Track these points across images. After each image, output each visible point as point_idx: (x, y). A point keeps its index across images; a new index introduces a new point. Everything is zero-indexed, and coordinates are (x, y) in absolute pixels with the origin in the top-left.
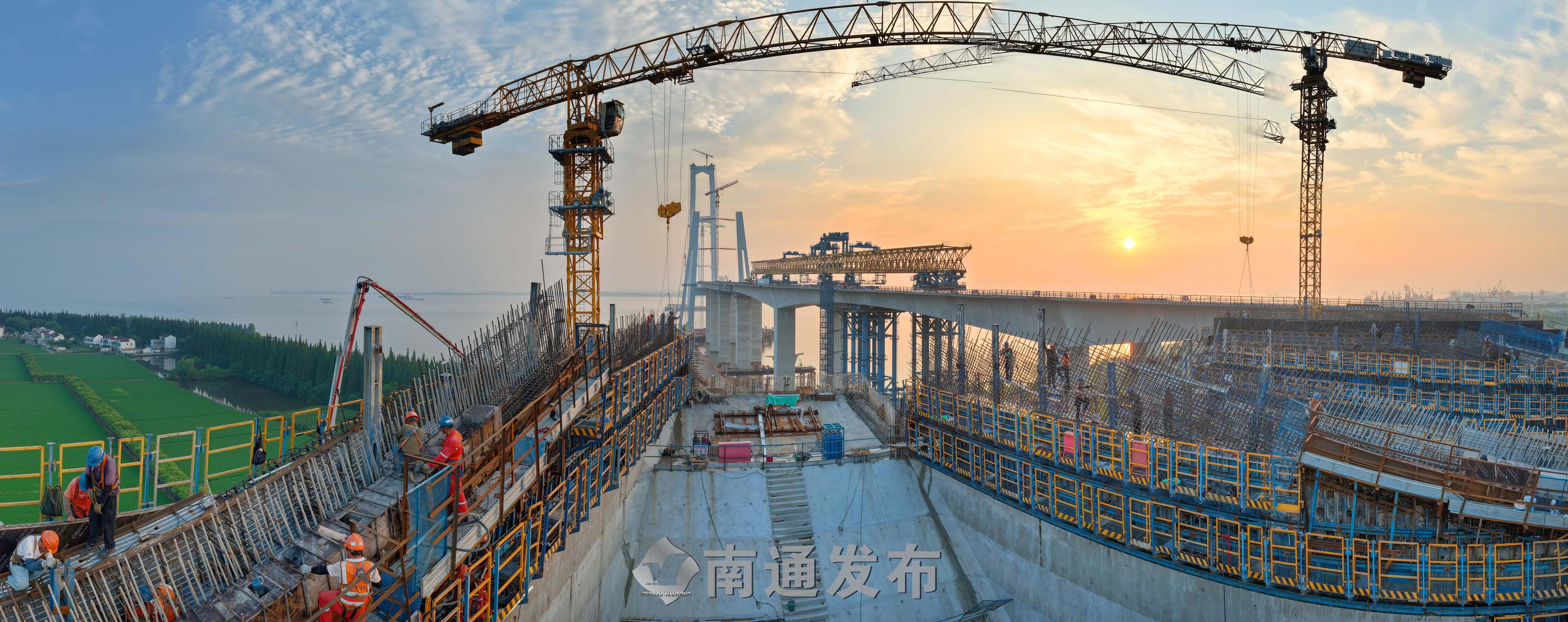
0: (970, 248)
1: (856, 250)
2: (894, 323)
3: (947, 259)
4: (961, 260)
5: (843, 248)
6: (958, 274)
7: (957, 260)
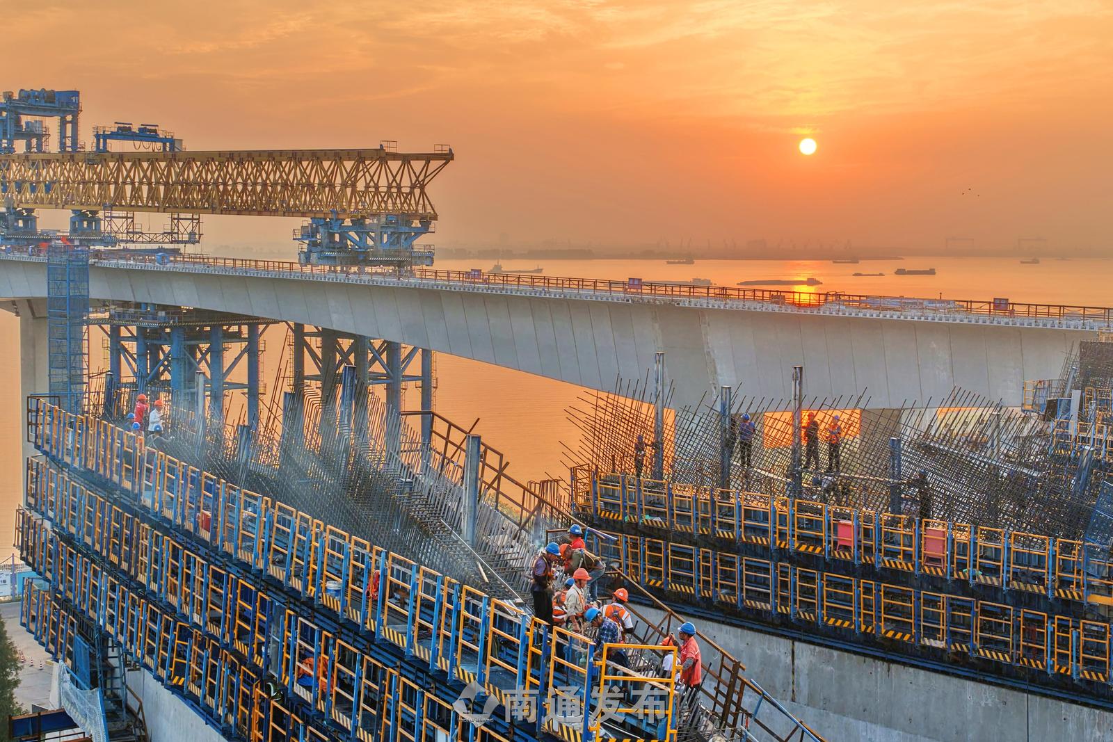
0: (448, 157)
1: (115, 146)
2: (253, 352)
3: (383, 183)
4: (422, 188)
5: (63, 136)
6: (416, 223)
7: (413, 187)
